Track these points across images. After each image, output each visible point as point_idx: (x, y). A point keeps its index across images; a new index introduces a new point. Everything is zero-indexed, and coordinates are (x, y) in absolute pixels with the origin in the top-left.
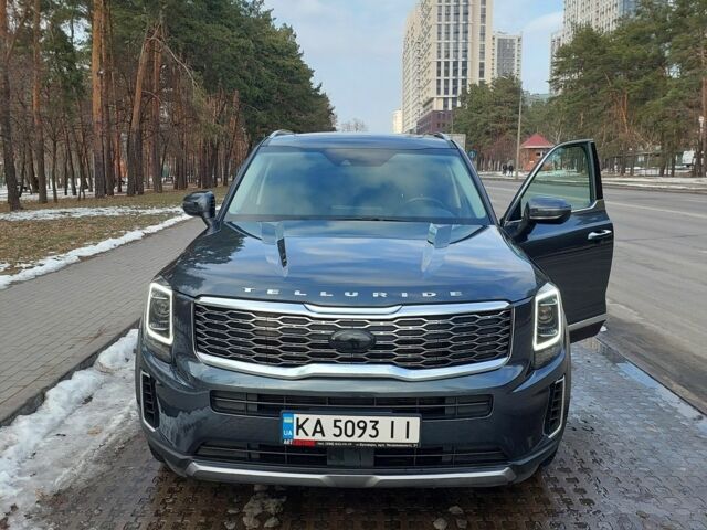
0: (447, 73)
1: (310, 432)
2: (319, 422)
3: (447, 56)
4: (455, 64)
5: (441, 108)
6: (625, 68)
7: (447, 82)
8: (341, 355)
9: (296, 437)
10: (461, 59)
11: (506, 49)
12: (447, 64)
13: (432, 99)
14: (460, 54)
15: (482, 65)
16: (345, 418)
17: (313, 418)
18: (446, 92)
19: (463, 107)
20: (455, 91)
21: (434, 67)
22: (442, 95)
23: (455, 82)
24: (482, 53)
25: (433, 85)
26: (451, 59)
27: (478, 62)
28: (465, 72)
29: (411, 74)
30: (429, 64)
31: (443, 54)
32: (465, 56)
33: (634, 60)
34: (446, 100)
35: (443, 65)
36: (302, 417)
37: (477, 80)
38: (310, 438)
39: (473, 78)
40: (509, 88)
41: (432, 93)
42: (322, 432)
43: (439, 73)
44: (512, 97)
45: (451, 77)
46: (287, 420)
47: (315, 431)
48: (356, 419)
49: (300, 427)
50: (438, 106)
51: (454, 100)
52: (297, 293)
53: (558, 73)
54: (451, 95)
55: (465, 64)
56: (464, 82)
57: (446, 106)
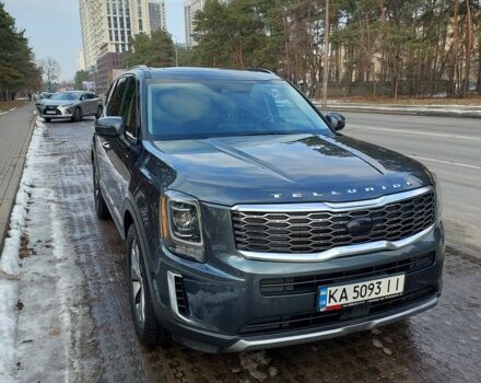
0: (116, 26)
1: (338, 299)
2: (344, 290)
3: (115, 13)
4: (121, 19)
5: (114, 51)
6: (240, 29)
7: (116, 32)
8: (354, 238)
9: (328, 305)
10: (125, 16)
11: (155, 11)
12: (115, 19)
13: (107, 44)
14: (124, 12)
15: (140, 21)
16: (360, 284)
17: (341, 288)
18: (117, 39)
19: (130, 51)
20: (123, 39)
21: (105, 21)
22: (114, 42)
23: (122, 32)
24: (140, 13)
25: (107, 34)
26: (118, 16)
27: (137, 18)
28: (129, 26)
29: (88, 24)
30: (102, 18)
31: (111, 11)
32: (128, 14)
33: (244, 23)
34: (117, 45)
35: (112, 19)
36: (333, 289)
37: (138, 32)
38: (338, 303)
39: (135, 30)
40: (162, 39)
41: (107, 40)
42: (346, 297)
43: (110, 26)
44: (165, 44)
45: (119, 29)
46: (322, 293)
47: (342, 298)
48: (367, 283)
49: (331, 296)
50: (112, 49)
51: (124, 45)
52: (315, 194)
53: (196, 30)
54: (120, 41)
55: (128, 19)
56: (129, 32)
57: (117, 50)
